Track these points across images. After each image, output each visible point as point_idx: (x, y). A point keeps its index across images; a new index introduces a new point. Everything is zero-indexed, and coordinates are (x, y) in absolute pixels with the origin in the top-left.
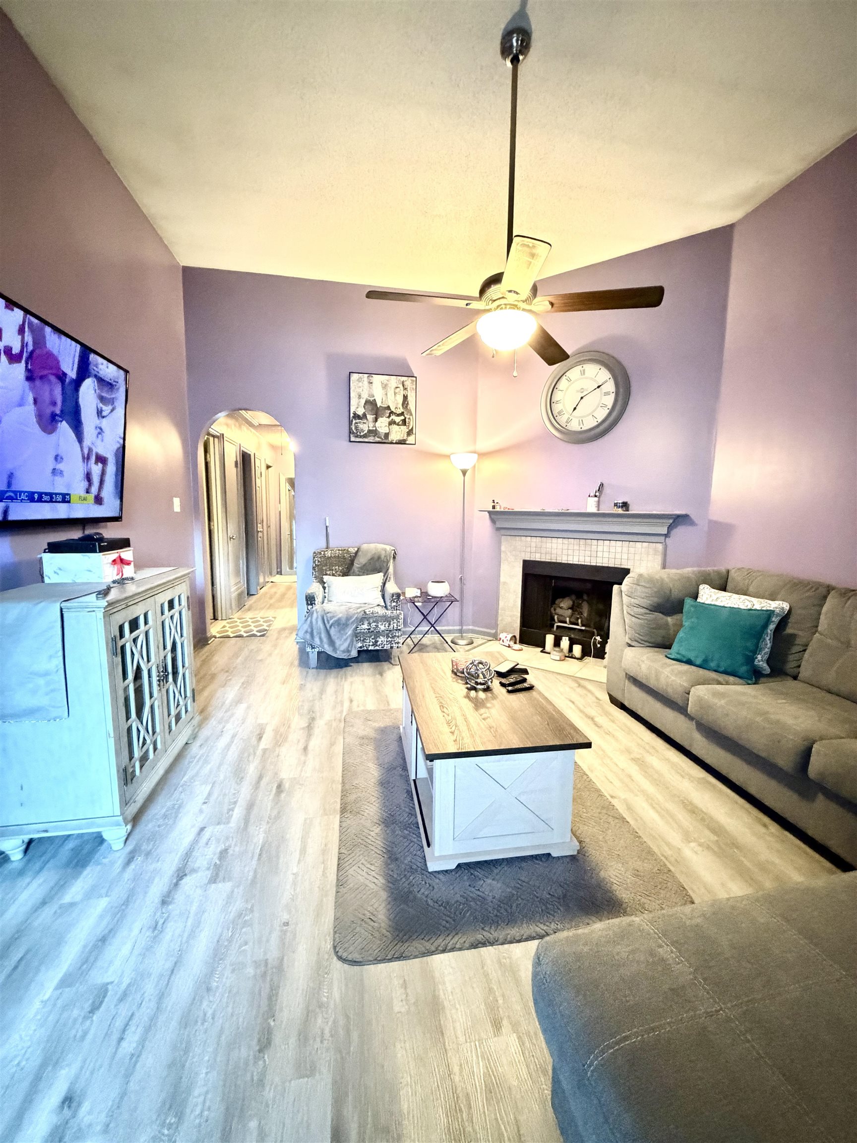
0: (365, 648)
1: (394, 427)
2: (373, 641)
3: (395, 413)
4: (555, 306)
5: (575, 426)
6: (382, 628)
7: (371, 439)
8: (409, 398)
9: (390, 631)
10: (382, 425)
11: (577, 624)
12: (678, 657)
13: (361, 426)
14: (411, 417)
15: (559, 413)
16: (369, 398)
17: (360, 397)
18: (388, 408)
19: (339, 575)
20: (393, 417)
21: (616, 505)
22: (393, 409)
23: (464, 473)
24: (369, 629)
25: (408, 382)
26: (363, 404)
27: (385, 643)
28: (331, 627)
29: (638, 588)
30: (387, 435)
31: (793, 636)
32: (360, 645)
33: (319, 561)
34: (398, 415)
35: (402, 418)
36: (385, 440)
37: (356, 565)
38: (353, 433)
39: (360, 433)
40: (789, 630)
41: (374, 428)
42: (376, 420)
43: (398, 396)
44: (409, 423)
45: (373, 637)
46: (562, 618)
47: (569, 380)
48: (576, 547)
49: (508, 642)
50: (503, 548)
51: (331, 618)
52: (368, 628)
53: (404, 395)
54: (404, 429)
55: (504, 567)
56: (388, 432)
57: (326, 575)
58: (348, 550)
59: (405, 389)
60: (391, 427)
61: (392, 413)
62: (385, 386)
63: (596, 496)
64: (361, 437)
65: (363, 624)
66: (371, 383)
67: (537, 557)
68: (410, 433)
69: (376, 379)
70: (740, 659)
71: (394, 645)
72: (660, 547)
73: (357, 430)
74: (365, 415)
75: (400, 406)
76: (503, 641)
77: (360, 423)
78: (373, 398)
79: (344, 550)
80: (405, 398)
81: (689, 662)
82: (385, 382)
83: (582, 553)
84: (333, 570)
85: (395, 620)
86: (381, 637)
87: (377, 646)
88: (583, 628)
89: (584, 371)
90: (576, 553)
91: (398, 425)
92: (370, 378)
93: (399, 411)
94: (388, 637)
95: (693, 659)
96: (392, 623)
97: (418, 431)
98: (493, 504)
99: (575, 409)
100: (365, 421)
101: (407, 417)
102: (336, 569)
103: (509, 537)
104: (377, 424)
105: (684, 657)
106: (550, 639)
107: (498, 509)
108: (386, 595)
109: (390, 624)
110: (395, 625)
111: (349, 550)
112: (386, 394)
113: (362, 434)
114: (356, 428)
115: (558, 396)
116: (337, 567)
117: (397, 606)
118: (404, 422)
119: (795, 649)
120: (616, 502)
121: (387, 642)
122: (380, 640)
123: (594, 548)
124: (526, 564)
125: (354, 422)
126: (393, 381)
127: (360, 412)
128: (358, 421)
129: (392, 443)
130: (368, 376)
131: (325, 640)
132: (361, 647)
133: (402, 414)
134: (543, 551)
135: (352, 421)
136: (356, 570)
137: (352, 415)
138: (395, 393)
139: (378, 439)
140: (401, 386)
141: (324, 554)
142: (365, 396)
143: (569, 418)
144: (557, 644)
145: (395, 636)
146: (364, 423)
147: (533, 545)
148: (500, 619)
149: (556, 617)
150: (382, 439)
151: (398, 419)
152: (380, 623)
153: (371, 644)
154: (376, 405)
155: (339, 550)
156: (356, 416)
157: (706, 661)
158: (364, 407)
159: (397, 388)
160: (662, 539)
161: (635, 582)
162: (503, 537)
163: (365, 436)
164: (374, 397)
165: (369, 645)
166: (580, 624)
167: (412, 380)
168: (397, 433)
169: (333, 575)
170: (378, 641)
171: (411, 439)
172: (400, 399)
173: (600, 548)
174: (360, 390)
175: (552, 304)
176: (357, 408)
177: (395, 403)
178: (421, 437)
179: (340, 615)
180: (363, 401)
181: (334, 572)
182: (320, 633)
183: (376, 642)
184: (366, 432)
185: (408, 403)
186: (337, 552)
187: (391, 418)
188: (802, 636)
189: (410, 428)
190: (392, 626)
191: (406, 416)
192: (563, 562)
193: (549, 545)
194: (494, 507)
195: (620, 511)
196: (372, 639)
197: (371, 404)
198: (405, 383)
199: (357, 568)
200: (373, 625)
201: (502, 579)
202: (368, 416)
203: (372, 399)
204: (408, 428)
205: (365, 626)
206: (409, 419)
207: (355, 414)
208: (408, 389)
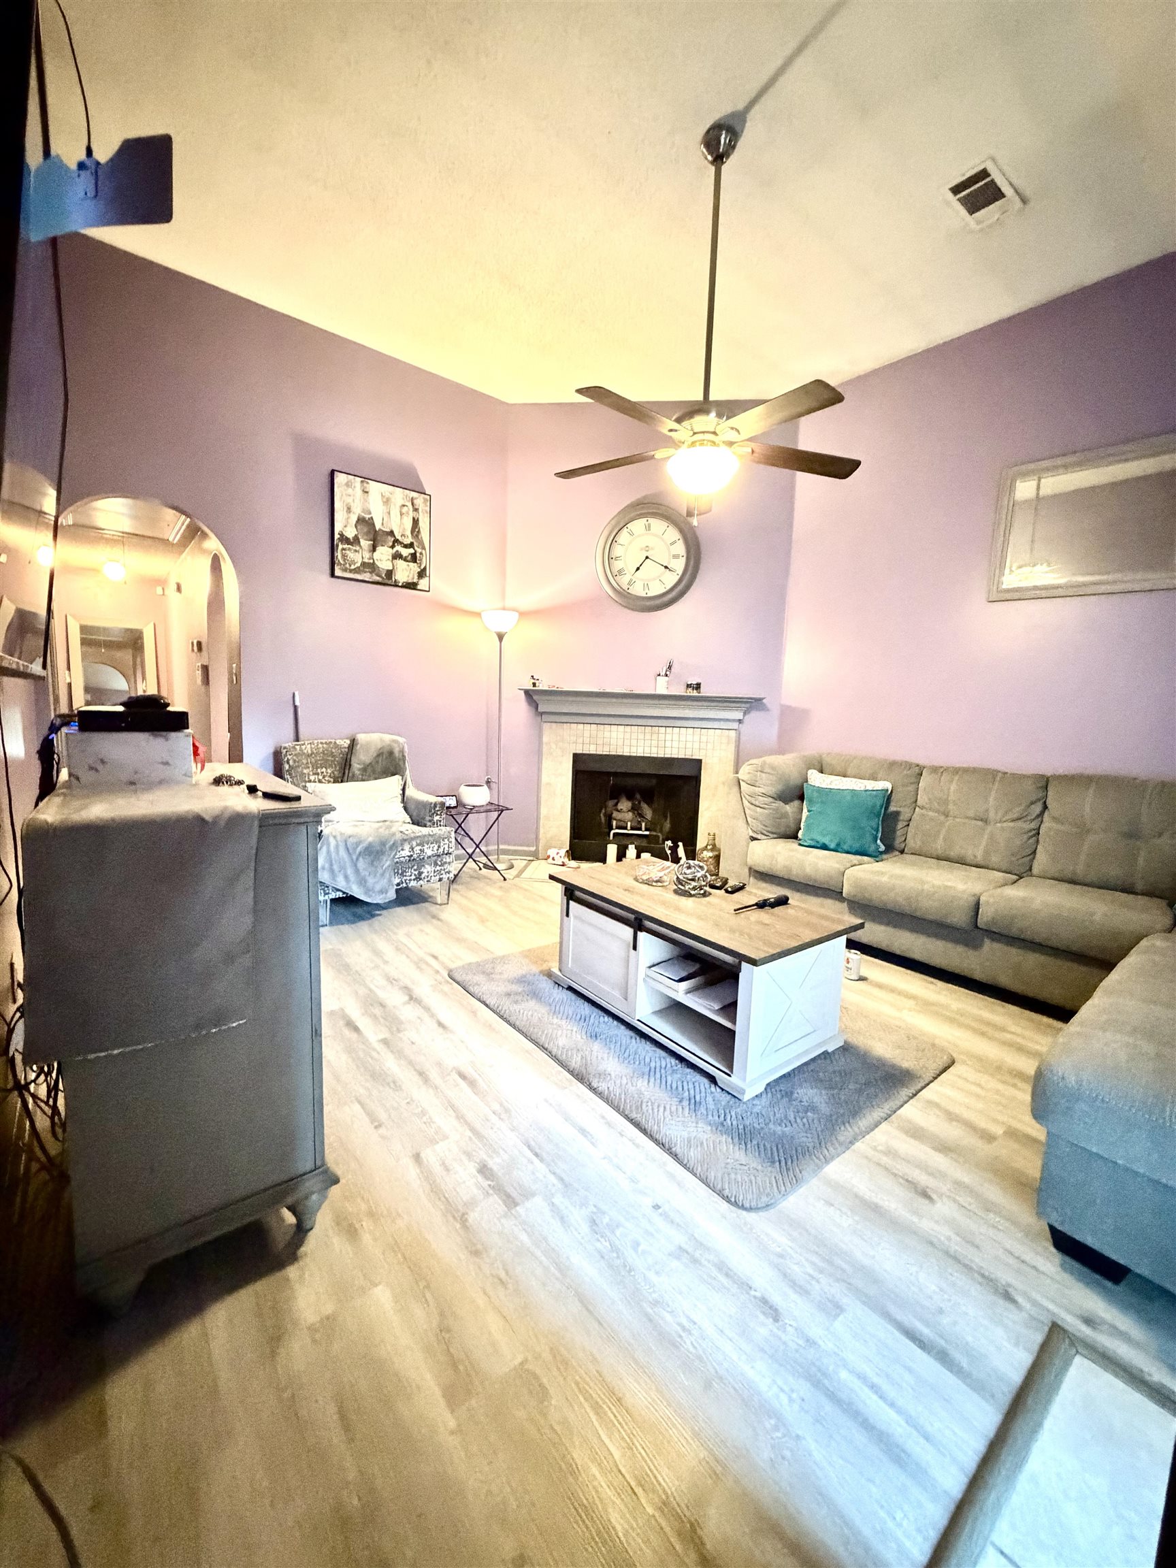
0: (404, 885)
1: (400, 564)
2: (416, 873)
3: (401, 543)
4: (755, 455)
5: (638, 590)
6: (429, 852)
7: (366, 576)
8: (421, 524)
9: (439, 856)
10: (383, 557)
11: (640, 829)
12: (813, 843)
13: (351, 555)
14: (424, 552)
15: (620, 572)
16: (363, 514)
17: (349, 510)
18: (392, 533)
19: (329, 782)
20: (398, 548)
21: (689, 686)
22: (398, 537)
23: (501, 637)
24: (412, 856)
25: (420, 500)
26: (354, 522)
27: (432, 874)
28: (357, 859)
29: (764, 775)
30: (390, 573)
31: (897, 813)
32: (397, 880)
33: (295, 761)
34: (406, 546)
35: (412, 551)
36: (388, 579)
37: (356, 766)
38: (339, 564)
39: (350, 566)
40: (892, 808)
41: (371, 561)
42: (374, 549)
43: (405, 517)
44: (421, 560)
45: (415, 867)
46: (622, 824)
47: (631, 534)
48: (641, 736)
49: (562, 860)
50: (545, 739)
51: (358, 844)
52: (409, 854)
53: (414, 519)
54: (414, 568)
55: (547, 764)
56: (391, 568)
57: (310, 781)
58: (335, 743)
59: (416, 510)
60: (395, 561)
61: (396, 541)
62: (387, 501)
63: (667, 675)
64: (351, 571)
65: (402, 850)
66: (367, 492)
67: (592, 750)
68: (422, 574)
69: (373, 486)
70: (869, 838)
71: (444, 876)
72: (733, 734)
73: (344, 560)
74: (356, 540)
75: (408, 533)
76: (553, 859)
77: (349, 549)
78: (370, 516)
79: (331, 742)
80: (416, 522)
81: (824, 847)
82: (387, 495)
83: (648, 743)
84: (318, 774)
85: (446, 840)
86: (426, 866)
87: (421, 879)
88: (647, 833)
89: (649, 525)
90: (641, 743)
91: (405, 560)
92: (365, 485)
93: (407, 541)
94: (436, 864)
95: (827, 843)
96: (442, 844)
97: (432, 571)
98: (533, 681)
99: (638, 569)
100: (358, 548)
101: (419, 550)
102: (323, 773)
103: (554, 725)
104: (376, 555)
105: (818, 842)
106: (612, 850)
107: (542, 686)
108: (408, 806)
109: (439, 847)
110: (446, 847)
111: (338, 742)
112: (389, 513)
113: (353, 567)
114: (344, 556)
115: (617, 551)
116: (324, 770)
117: (440, 821)
118: (414, 558)
119: (900, 825)
120: (689, 683)
121: (435, 872)
122: (425, 871)
123: (662, 737)
124: (577, 758)
125: (341, 546)
126: (399, 496)
127: (350, 533)
128: (346, 546)
129: (396, 586)
130: (362, 482)
131: (352, 877)
132: (398, 884)
133: (411, 545)
134: (600, 742)
135: (337, 546)
136: (357, 772)
137: (337, 536)
138: (401, 514)
139: (378, 579)
140: (409, 504)
141: (301, 750)
142: (357, 511)
143: (631, 580)
144: (621, 856)
145: (446, 863)
146: (356, 551)
147: (587, 734)
148: (542, 831)
149: (614, 823)
150: (383, 578)
151: (406, 552)
152: (426, 846)
153: (413, 877)
154: (373, 524)
155: (322, 743)
156: (344, 539)
157: (838, 845)
158: (356, 527)
159: (404, 506)
160: (735, 725)
161: (760, 769)
162: (546, 726)
163: (356, 571)
164: (370, 513)
165: (410, 880)
166: (643, 828)
167: (424, 499)
168: (405, 572)
169: (320, 781)
170: (422, 873)
171: (423, 584)
172: (408, 524)
173: (669, 737)
174: (349, 500)
175: (753, 452)
176: (345, 526)
177: (401, 526)
178: (436, 582)
179: (370, 839)
180: (354, 519)
181: (321, 777)
182: (342, 868)
183: (420, 873)
184: (358, 565)
185: (419, 532)
186: (320, 746)
187: (395, 549)
188: (905, 813)
189: (422, 567)
190: (441, 850)
191: (416, 548)
192: (625, 754)
193: (607, 734)
194: (534, 685)
195: (695, 693)
196: (415, 870)
197: (365, 523)
198: (415, 501)
199: (359, 770)
200: (417, 849)
201: (545, 779)
202: (361, 540)
203: (367, 516)
204: (420, 567)
205: (406, 852)
206: (421, 554)
207: (341, 535)
208: (420, 510)
